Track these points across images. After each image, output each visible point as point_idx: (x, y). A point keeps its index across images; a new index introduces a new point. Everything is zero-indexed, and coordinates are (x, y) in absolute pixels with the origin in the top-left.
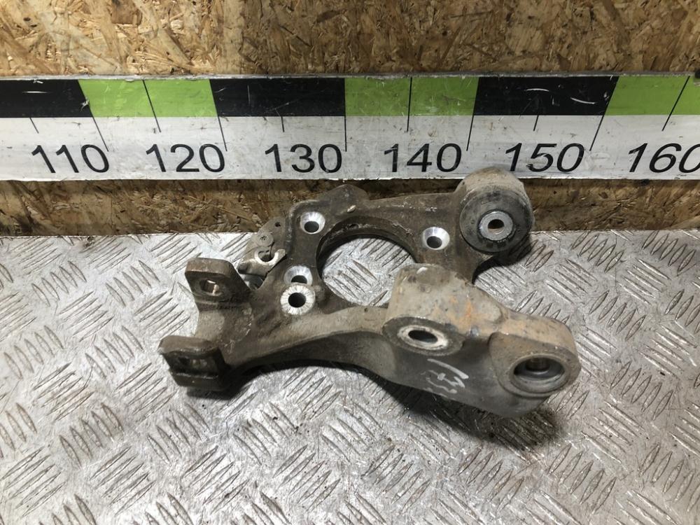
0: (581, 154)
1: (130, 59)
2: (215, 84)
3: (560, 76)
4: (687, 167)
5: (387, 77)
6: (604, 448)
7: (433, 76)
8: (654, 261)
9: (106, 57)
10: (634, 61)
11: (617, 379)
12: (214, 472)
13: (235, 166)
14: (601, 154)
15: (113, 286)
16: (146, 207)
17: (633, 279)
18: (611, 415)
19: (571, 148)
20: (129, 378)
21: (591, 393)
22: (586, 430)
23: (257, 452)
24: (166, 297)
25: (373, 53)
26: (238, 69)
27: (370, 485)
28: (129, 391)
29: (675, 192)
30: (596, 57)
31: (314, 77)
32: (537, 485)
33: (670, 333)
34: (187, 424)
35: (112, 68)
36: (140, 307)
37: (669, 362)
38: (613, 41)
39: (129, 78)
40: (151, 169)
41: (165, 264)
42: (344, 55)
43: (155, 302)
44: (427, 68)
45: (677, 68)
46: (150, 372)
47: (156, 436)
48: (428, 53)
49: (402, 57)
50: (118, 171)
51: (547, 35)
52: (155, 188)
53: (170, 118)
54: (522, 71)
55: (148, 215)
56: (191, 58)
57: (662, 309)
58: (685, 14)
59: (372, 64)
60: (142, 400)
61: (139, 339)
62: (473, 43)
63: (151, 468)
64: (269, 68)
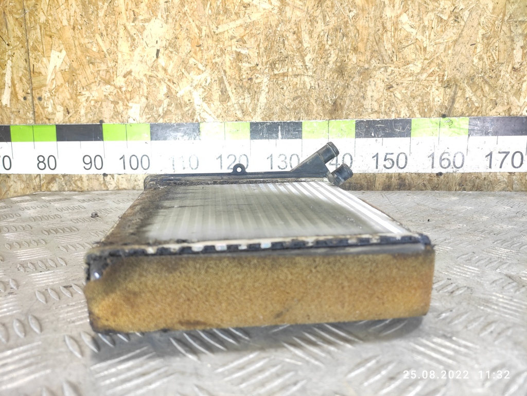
0: (406, 158)
2: (252, 124)
3: (388, 119)
4: (457, 165)
5: (319, 121)
7: (337, 120)
10: (416, 113)
19: (401, 155)
26: (261, 119)
30: (400, 112)
31: (291, 121)
38: (405, 106)
45: (435, 116)
51: (379, 104)
54: (372, 118)
56: (245, 115)
58: (430, 94)
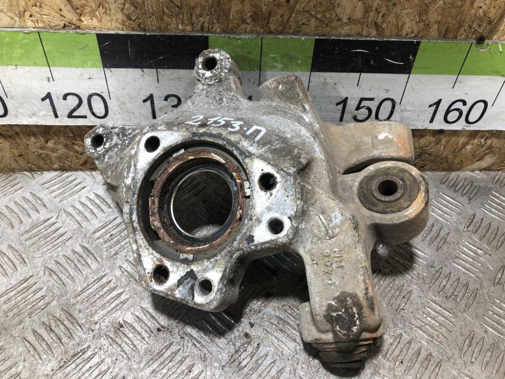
0: (393, 107)
1: (27, 14)
2: (101, 38)
3: (377, 39)
4: (471, 119)
5: (243, 36)
6: (429, 335)
7: (279, 36)
8: (451, 193)
9: (7, 12)
10: (431, 31)
11: (434, 281)
12: (84, 369)
13: (117, 113)
14: (409, 108)
15: (4, 212)
16: (41, 151)
17: (436, 206)
18: (431, 309)
19: (385, 101)
20: (10, 289)
21: (414, 291)
22: (413, 321)
23: (126, 348)
24: (52, 221)
25: (231, 16)
26: (121, 26)
27: (230, 374)
28: (9, 299)
29: (462, 141)
30: (403, 25)
31: (184, 34)
32: (377, 369)
33: (470, 245)
34: (62, 327)
35: (12, 22)
36: (27, 228)
37: (472, 267)
38: (416, 12)
39: (26, 30)
40: (45, 115)
41: (53, 194)
42: (208, 17)
43: (41, 225)
44: (274, 30)
45: (463, 37)
46: (31, 283)
47: (31, 338)
48: (275, 18)
49: (254, 20)
50: (16, 116)
51: (367, 5)
52: (49, 134)
53: (63, 68)
54: (348, 35)
55: (43, 159)
56: (81, 15)
57: (461, 227)
59: (230, 25)
60: (21, 307)
61: (23, 255)
62: (310, 10)
63: (24, 367)
64: (147, 27)
